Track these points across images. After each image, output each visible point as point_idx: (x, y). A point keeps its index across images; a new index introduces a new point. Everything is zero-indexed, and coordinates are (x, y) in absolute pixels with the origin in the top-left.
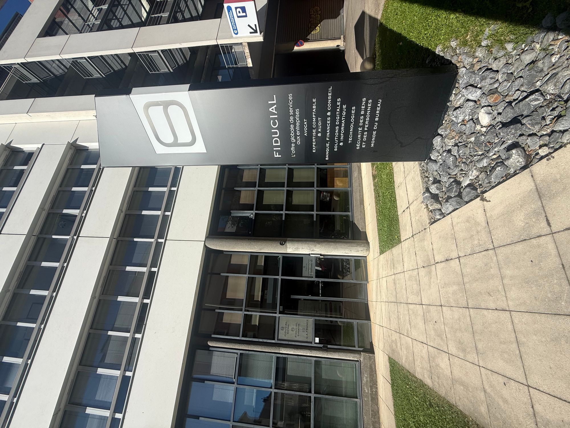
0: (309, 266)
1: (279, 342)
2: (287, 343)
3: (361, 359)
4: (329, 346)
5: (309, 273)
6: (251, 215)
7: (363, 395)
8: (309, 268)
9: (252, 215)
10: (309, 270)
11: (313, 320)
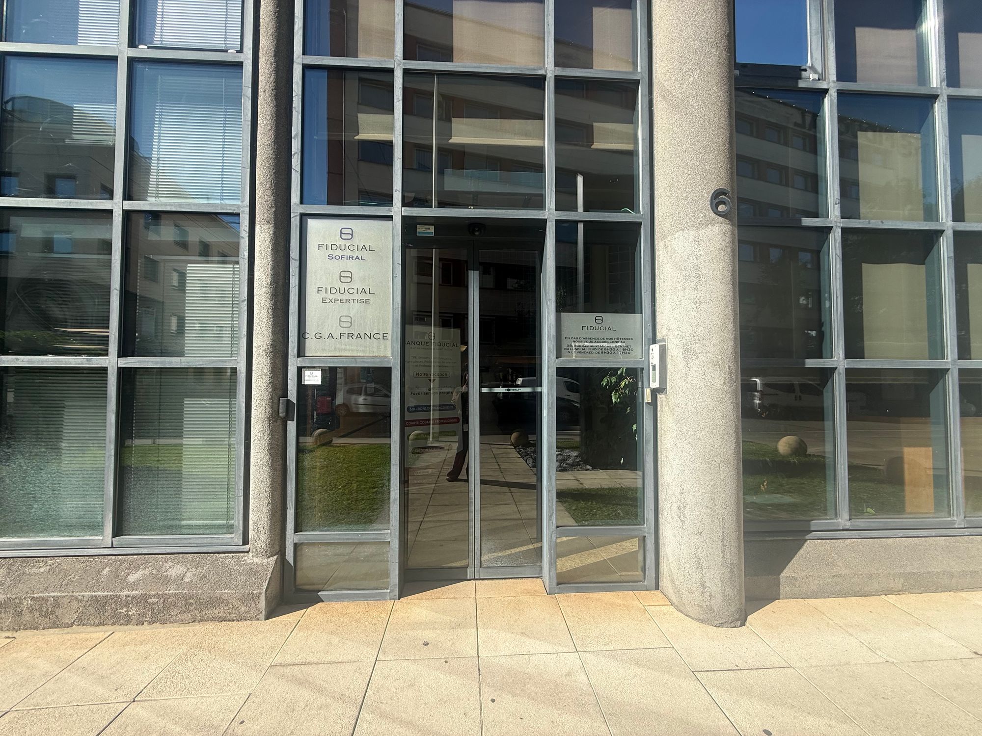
0: (603, 340)
1: (295, 222)
2: (294, 253)
3: (250, 555)
4: (292, 426)
5: (576, 340)
6: (815, 72)
7: (122, 562)
8: (597, 340)
9: (813, 76)
10: (587, 339)
11: (389, 362)
